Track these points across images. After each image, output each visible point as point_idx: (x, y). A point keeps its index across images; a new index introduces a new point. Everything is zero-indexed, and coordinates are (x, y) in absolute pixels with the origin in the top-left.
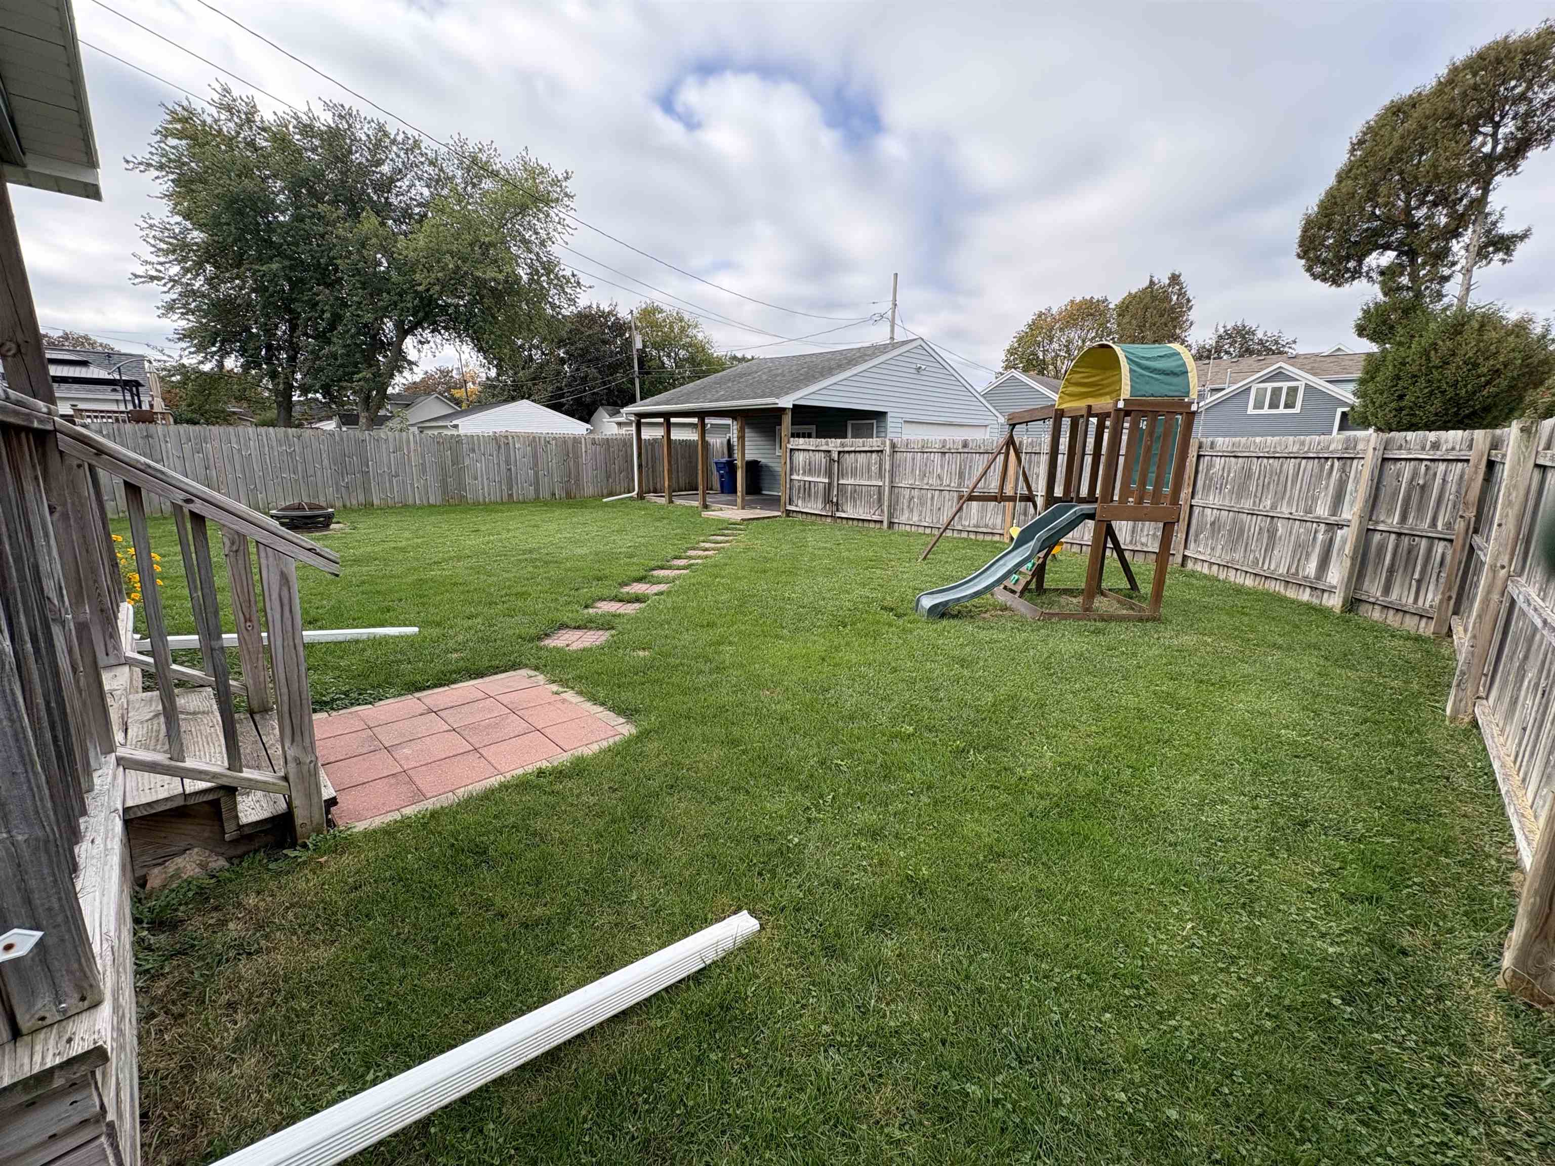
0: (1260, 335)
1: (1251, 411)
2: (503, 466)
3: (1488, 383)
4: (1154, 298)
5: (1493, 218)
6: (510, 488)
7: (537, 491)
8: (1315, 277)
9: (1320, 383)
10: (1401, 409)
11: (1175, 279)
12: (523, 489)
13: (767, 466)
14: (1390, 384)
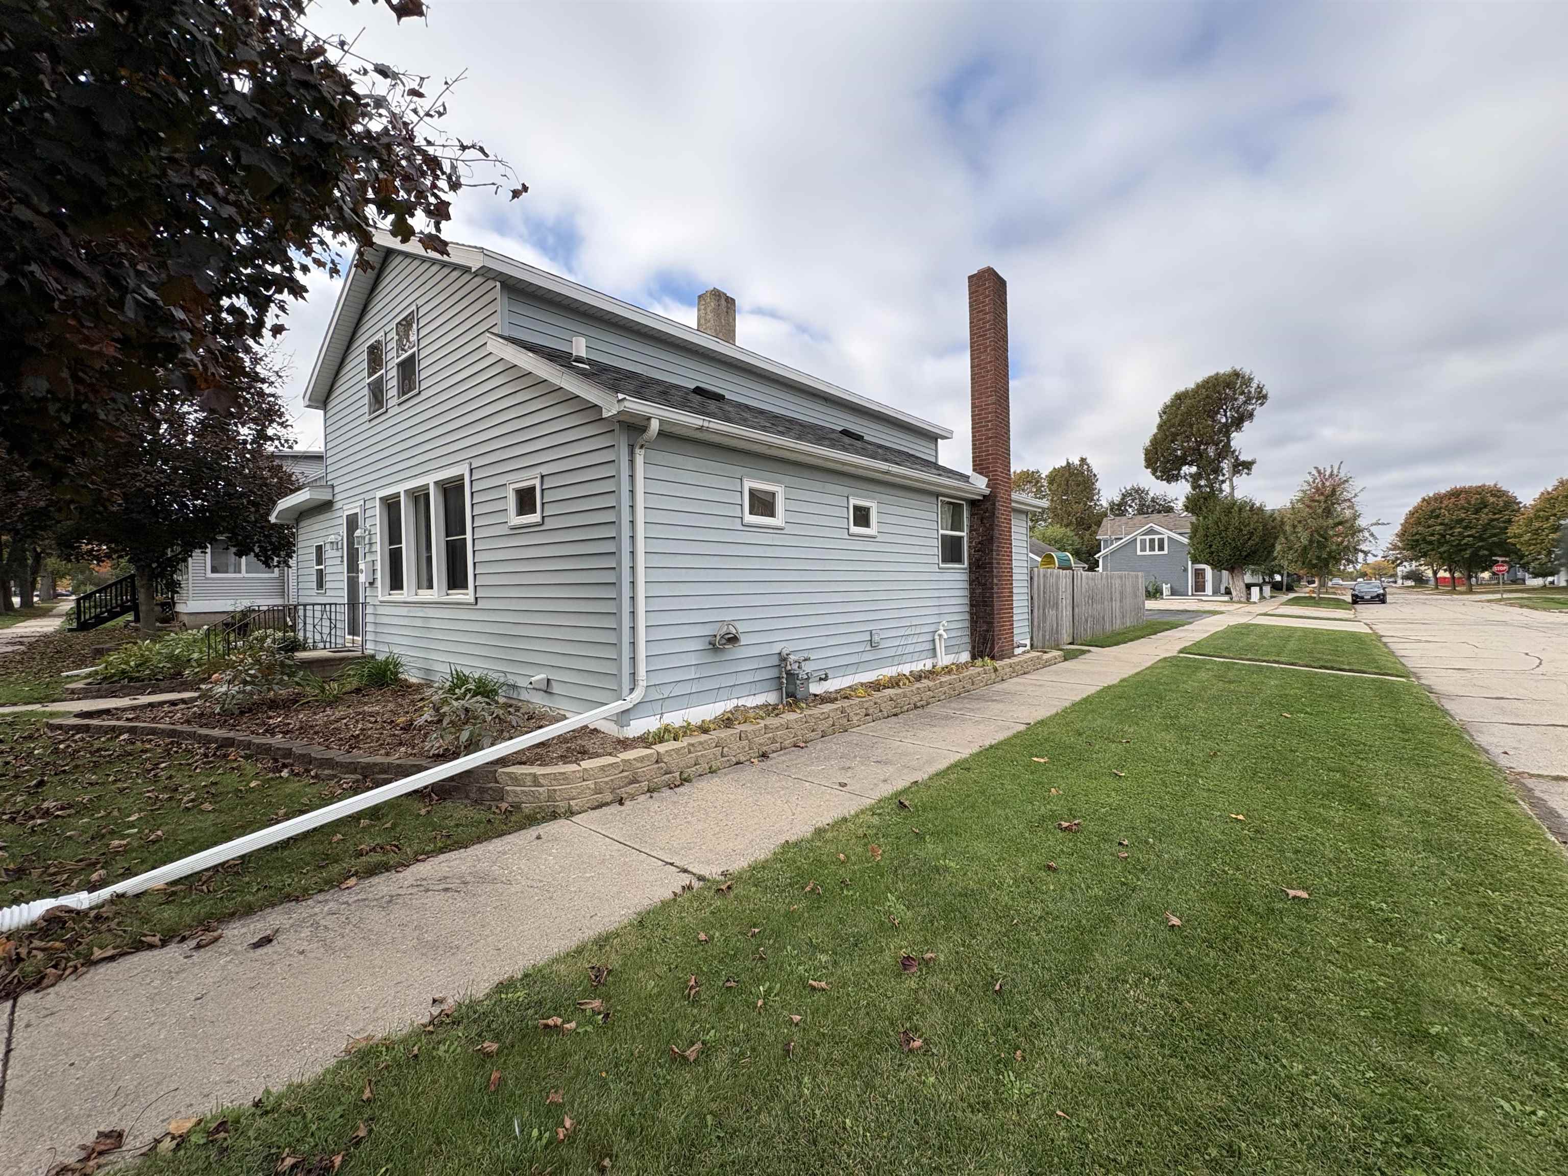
0: (1151, 494)
1: (1139, 553)
3: (1249, 539)
4: (1072, 474)
5: (1237, 453)
8: (1157, 478)
9: (1175, 536)
10: (1212, 553)
11: (1083, 460)
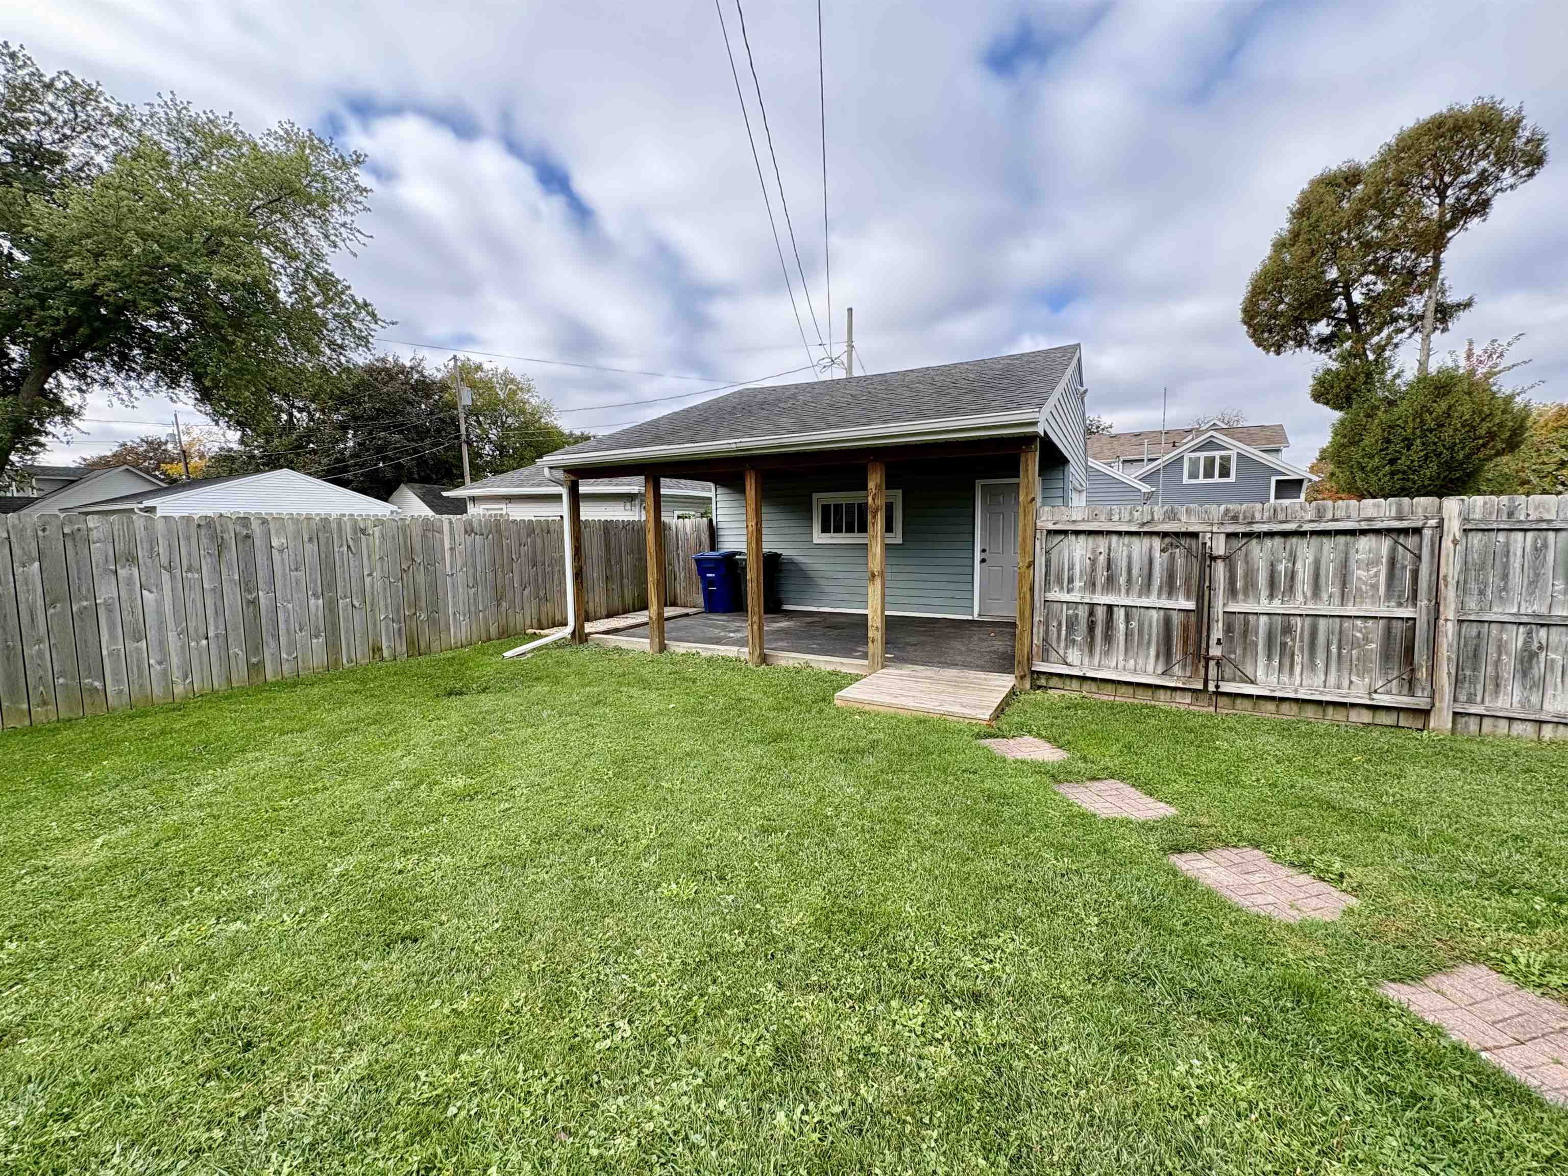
1: (1186, 480)
2: (233, 597)
6: (255, 645)
7: (333, 646)
8: (1258, 344)
9: (1253, 452)
12: (292, 644)
13: (792, 562)
14: (1379, 447)
